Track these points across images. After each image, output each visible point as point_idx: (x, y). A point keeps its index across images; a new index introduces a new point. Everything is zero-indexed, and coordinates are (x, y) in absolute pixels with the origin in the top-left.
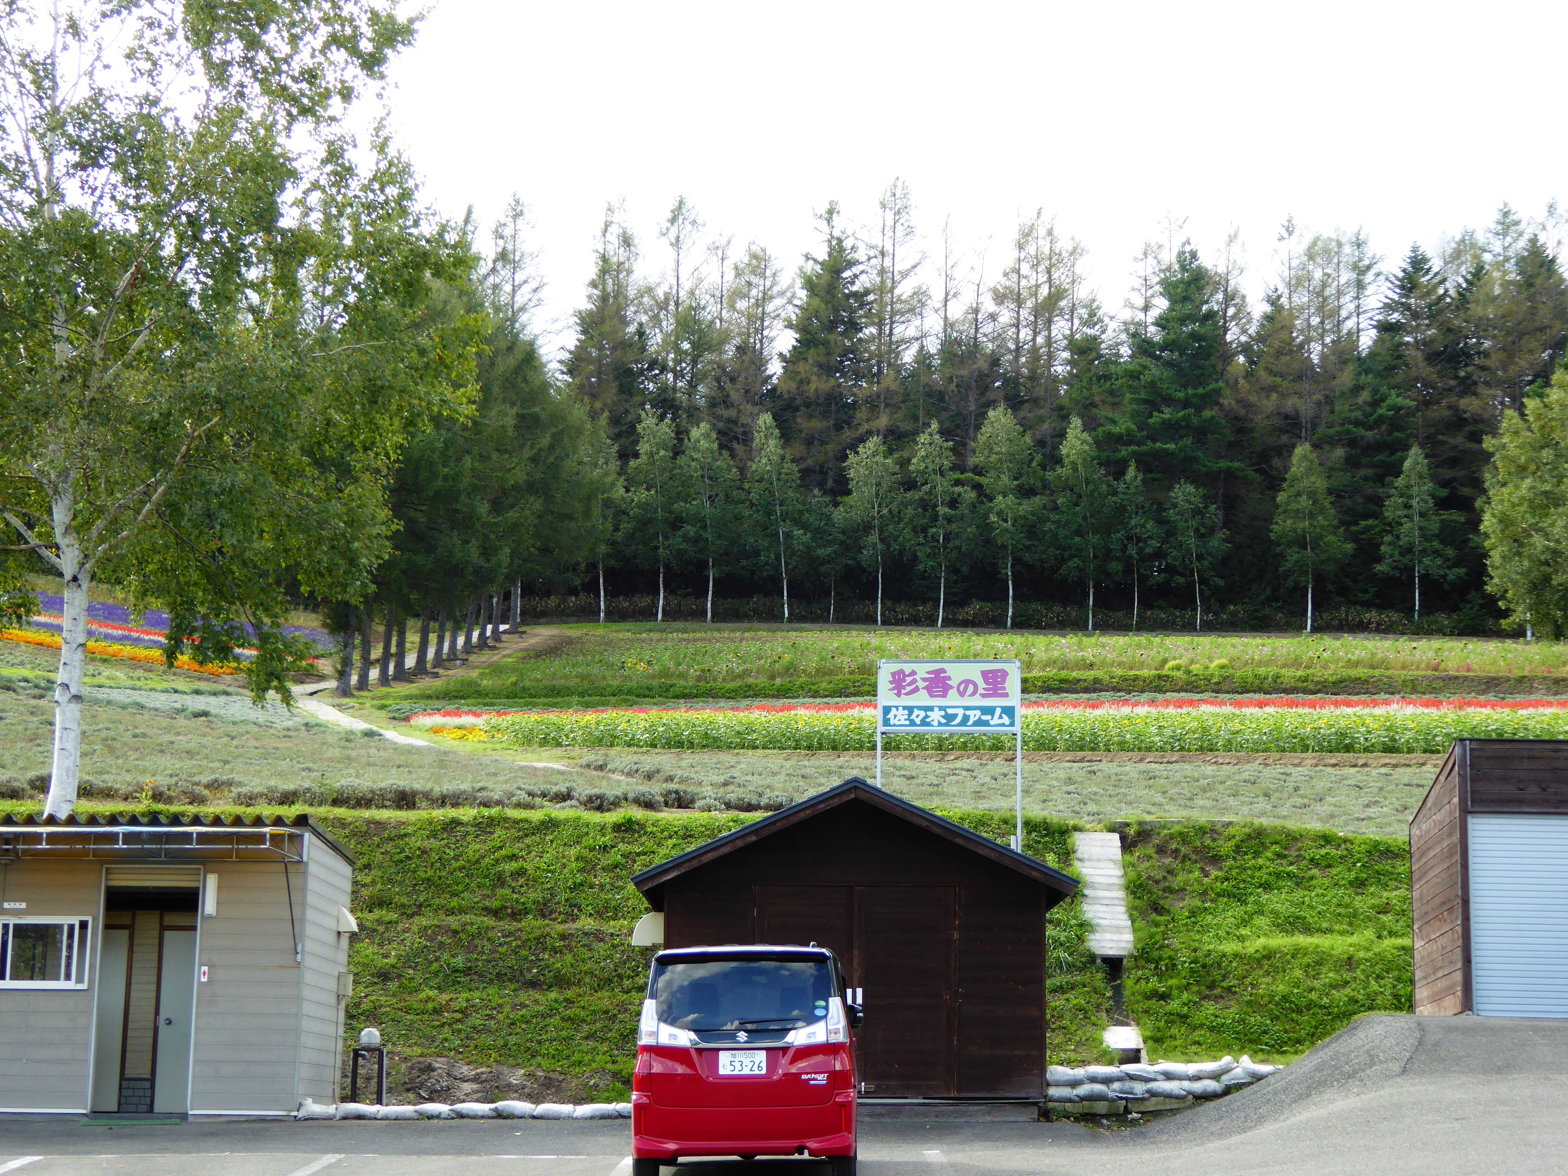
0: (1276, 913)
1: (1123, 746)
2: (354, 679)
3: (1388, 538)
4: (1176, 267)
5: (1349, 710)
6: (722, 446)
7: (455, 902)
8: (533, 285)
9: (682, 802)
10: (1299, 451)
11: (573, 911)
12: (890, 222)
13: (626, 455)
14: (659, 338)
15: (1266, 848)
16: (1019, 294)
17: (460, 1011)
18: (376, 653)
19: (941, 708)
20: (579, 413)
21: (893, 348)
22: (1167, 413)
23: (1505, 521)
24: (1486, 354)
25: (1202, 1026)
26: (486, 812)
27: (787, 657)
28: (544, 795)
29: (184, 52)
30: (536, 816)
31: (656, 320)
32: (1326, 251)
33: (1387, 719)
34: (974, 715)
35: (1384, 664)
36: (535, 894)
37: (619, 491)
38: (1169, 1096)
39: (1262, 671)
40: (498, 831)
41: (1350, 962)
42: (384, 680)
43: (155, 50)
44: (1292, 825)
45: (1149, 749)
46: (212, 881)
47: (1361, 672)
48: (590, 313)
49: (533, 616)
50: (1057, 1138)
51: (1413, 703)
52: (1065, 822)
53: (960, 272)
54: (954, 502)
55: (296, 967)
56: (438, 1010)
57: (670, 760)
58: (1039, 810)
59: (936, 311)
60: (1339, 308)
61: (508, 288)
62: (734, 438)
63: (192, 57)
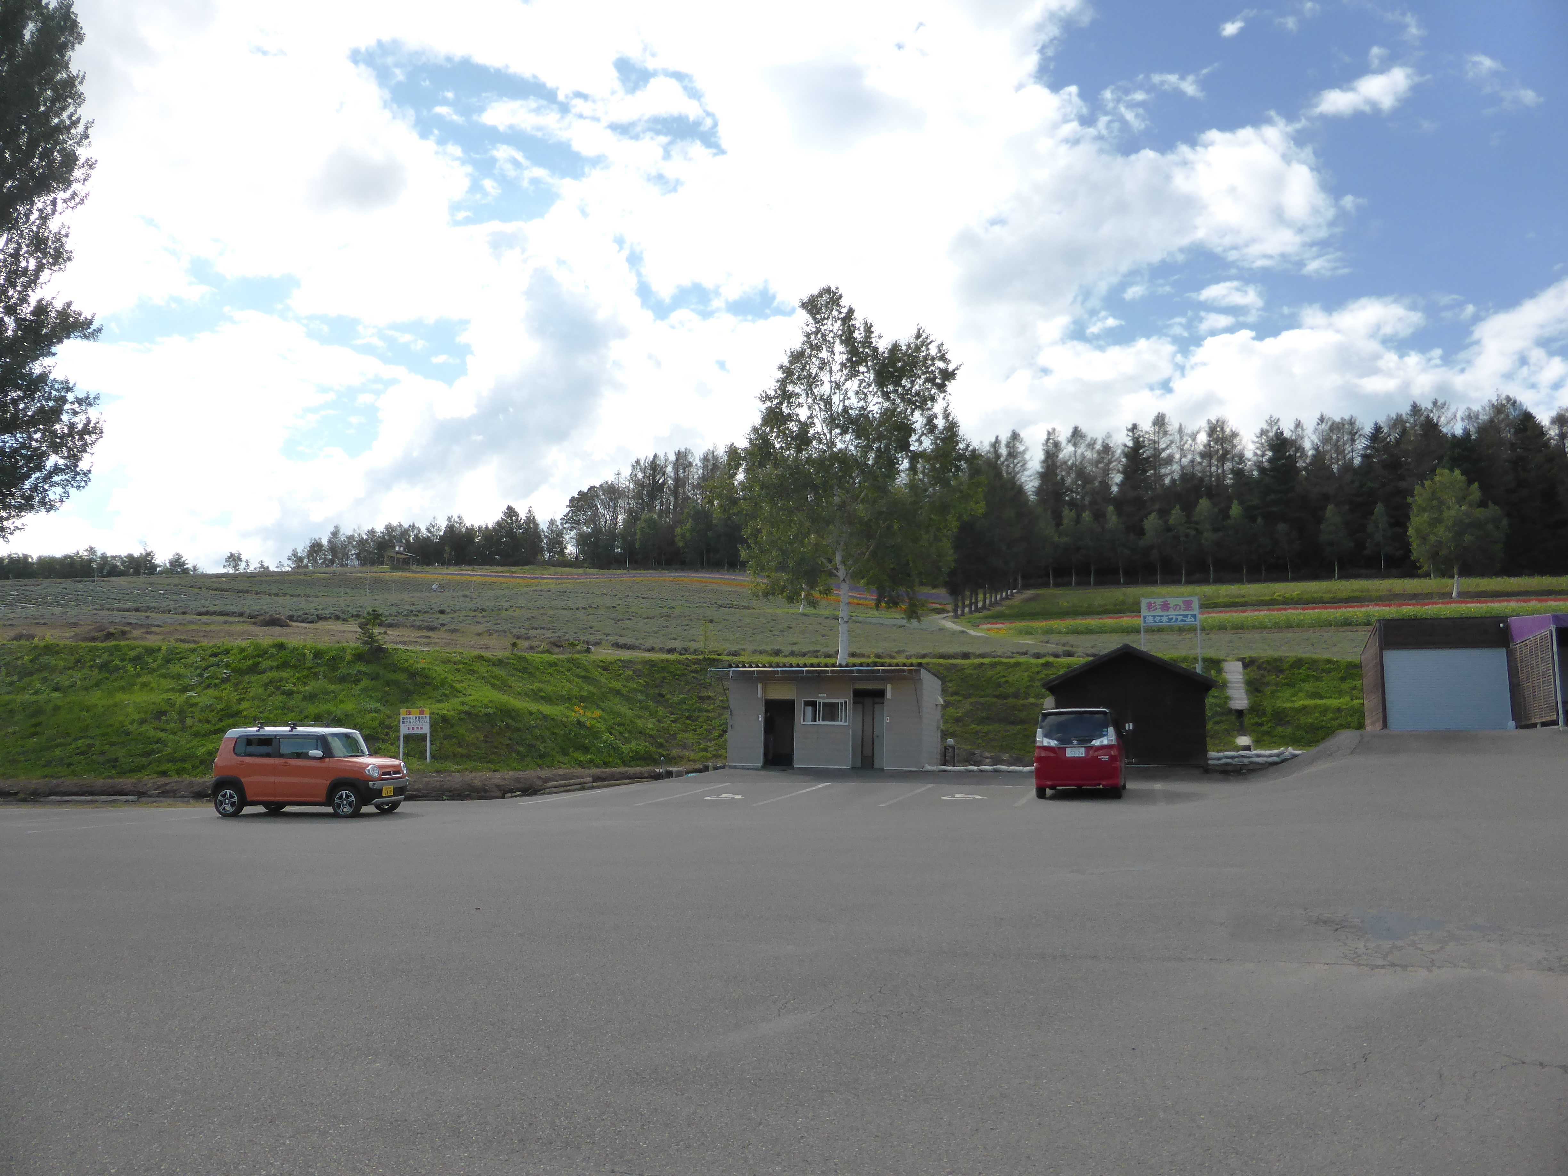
0: (1307, 691)
1: (1254, 627)
2: (959, 612)
3: (1369, 540)
4: (1274, 439)
5: (1351, 609)
6: (1095, 519)
7: (983, 693)
8: (1021, 464)
9: (1070, 654)
10: (1329, 507)
11: (1027, 696)
12: (1157, 430)
13: (1059, 524)
14: (1070, 480)
15: (1303, 666)
16: (1211, 454)
17: (985, 733)
18: (967, 602)
19: (1167, 616)
20: (1040, 510)
21: (1161, 478)
22: (1273, 496)
23: (1418, 531)
24: (1409, 464)
25: (1276, 736)
26: (994, 660)
27: (1122, 598)
28: (1017, 653)
29: (875, 390)
30: (1012, 661)
31: (1069, 474)
32: (1338, 428)
33: (1366, 612)
34: (1180, 618)
36: (1011, 690)
37: (1056, 539)
38: (1259, 764)
39: (1315, 595)
40: (998, 667)
41: (1339, 710)
42: (971, 612)
43: (865, 391)
44: (1315, 656)
45: (1265, 628)
46: (889, 687)
47: (1356, 594)
48: (1042, 473)
49: (1026, 586)
50: (1211, 780)
51: (1378, 605)
52: (1222, 658)
53: (1186, 447)
54: (1187, 536)
55: (921, 717)
56: (976, 733)
57: (1071, 639)
58: (1212, 654)
59: (1177, 462)
60: (1344, 450)
61: (1012, 465)
62: (1099, 516)
63: (877, 392)
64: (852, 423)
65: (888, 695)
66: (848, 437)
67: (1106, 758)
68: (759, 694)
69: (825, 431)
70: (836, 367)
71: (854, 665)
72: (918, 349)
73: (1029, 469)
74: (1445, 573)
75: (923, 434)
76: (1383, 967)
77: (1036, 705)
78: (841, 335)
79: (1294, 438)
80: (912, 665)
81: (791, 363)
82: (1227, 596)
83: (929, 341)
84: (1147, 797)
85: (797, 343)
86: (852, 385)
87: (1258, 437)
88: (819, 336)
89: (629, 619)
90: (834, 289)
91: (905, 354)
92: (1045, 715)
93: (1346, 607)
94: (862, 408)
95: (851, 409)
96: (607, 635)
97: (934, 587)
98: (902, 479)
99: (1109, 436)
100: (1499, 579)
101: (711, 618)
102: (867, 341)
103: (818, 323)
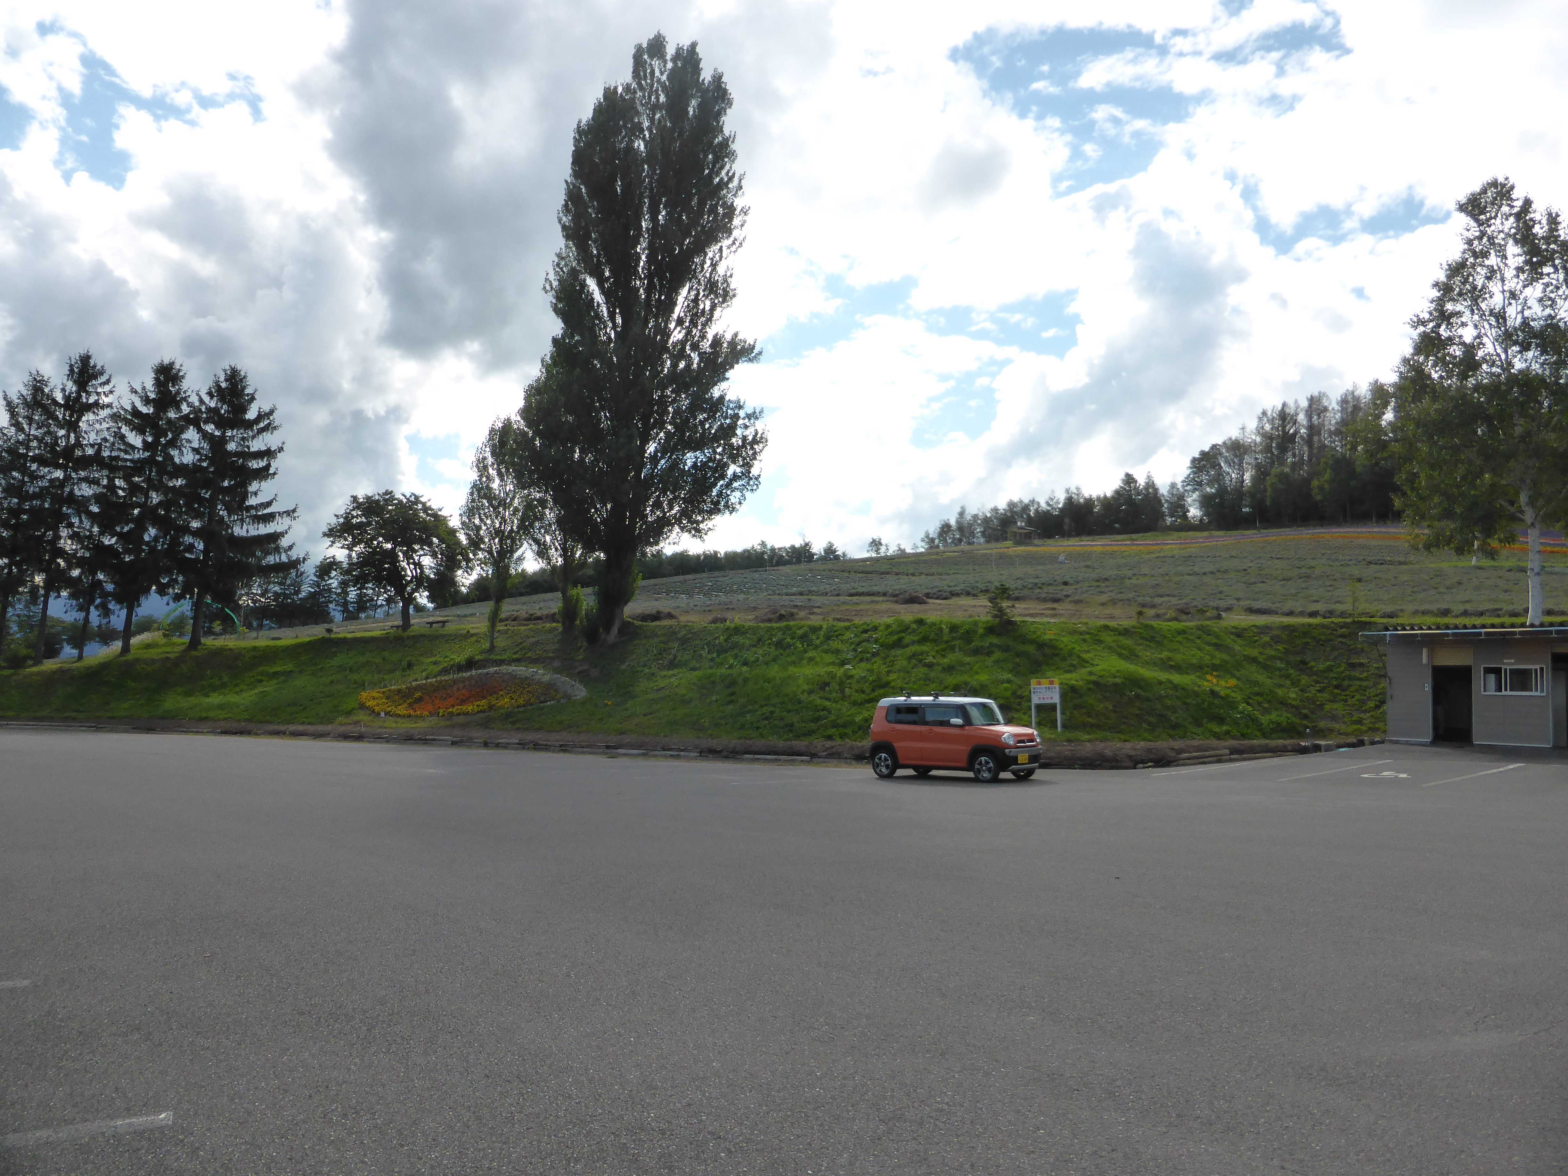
43: (1552, 295)
64: (1535, 336)
66: (1530, 354)
68: (1425, 660)
69: (1499, 351)
70: (1509, 273)
71: (1551, 624)
78: (1515, 234)
81: (1449, 277)
85: (1455, 252)
86: (1534, 292)
88: (1485, 240)
89: (1263, 582)
90: (1503, 181)
96: (1238, 599)
101: (1359, 577)
102: (1552, 235)
103: (1482, 224)
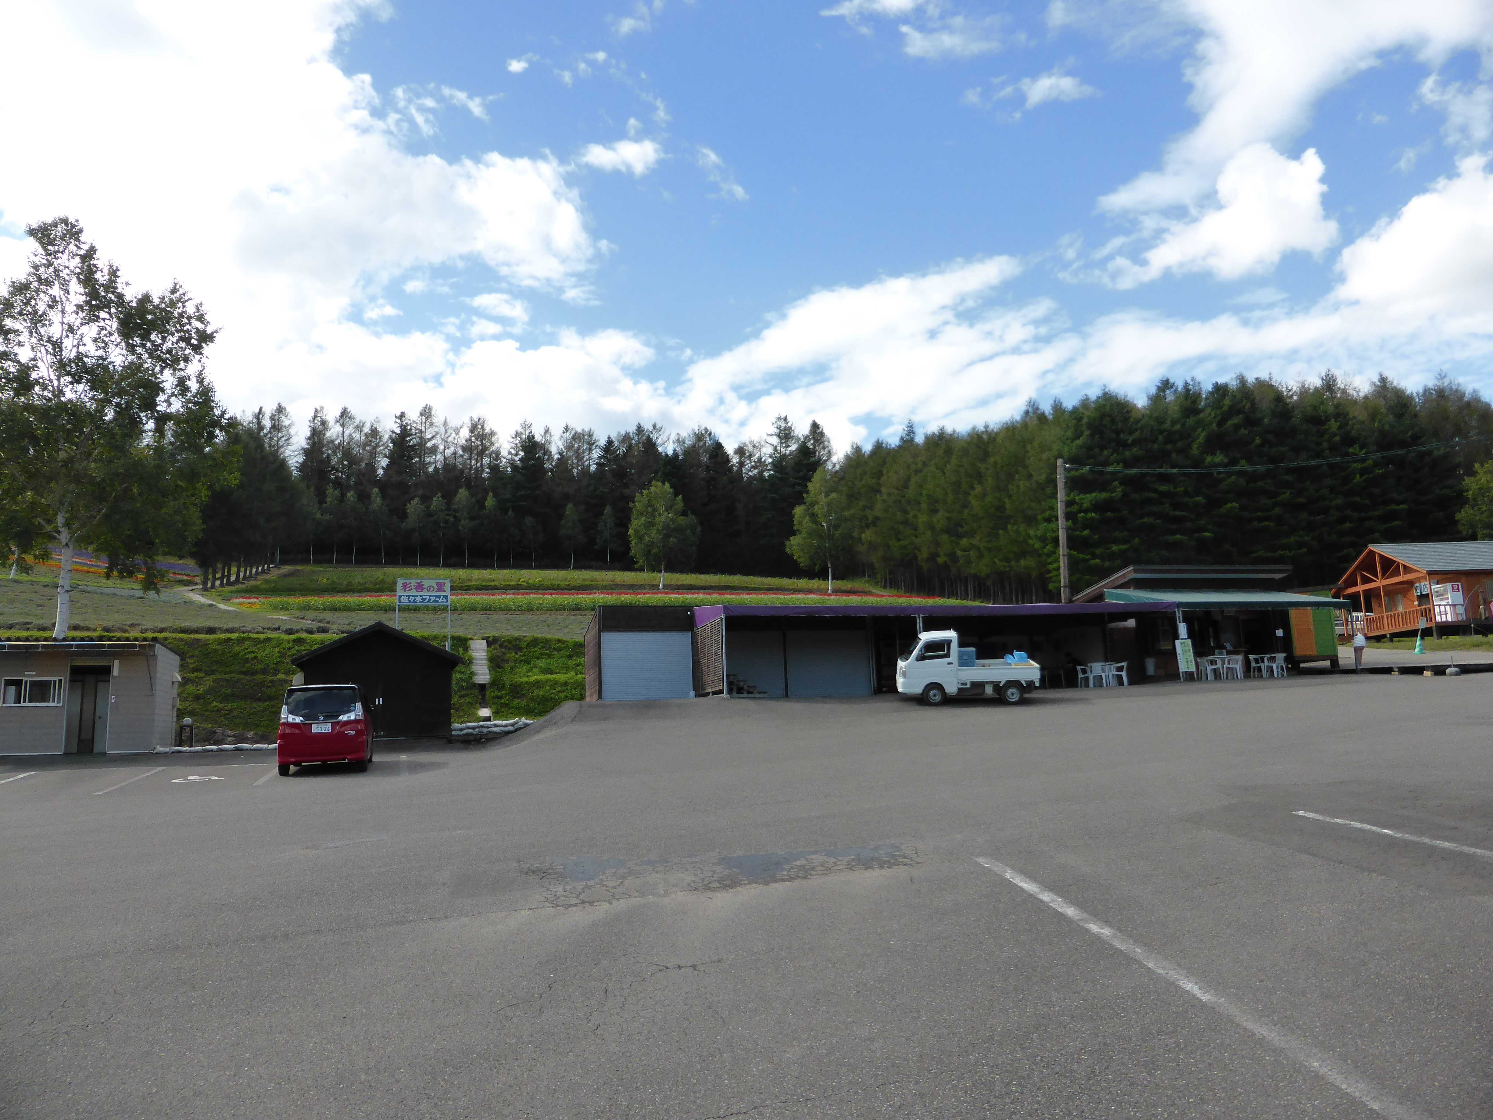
0: (541, 667)
1: (501, 609)
2: (209, 585)
3: (599, 537)
4: (527, 441)
5: (581, 596)
6: (359, 500)
7: (228, 670)
8: (285, 438)
9: (324, 631)
10: (569, 506)
11: (276, 672)
12: (424, 421)
13: (322, 501)
14: (336, 459)
15: (538, 645)
16: (471, 449)
17: (228, 710)
18: (219, 575)
19: (420, 596)
20: (302, 486)
21: (424, 466)
22: (523, 492)
23: (636, 531)
24: (633, 475)
25: (512, 708)
26: (242, 635)
27: (381, 577)
28: (269, 629)
29: (118, 340)
30: (263, 636)
31: (335, 453)
32: (579, 438)
33: (593, 599)
34: (433, 598)
35: (596, 580)
36: (260, 666)
37: (319, 515)
38: (496, 733)
39: (554, 582)
40: (247, 642)
41: (566, 684)
42: (222, 585)
43: (106, 339)
44: (549, 636)
45: (510, 610)
46: (116, 663)
47: (588, 583)
49: (284, 562)
50: (453, 749)
51: (603, 593)
52: (469, 637)
53: (450, 439)
54: (446, 522)
55: (153, 695)
56: (219, 710)
57: (328, 615)
58: (460, 633)
59: (441, 453)
60: (584, 457)
61: (276, 439)
62: (364, 497)
63: (121, 342)
64: (87, 373)
65: (116, 672)
66: (80, 387)
67: (353, 733)
69: (53, 377)
70: (70, 308)
71: (73, 639)
72: (173, 304)
73: (293, 444)
74: (655, 569)
75: (173, 394)
76: (575, 905)
77: (286, 681)
78: (79, 274)
79: (543, 442)
80: (145, 639)
81: (12, 294)
82: (479, 579)
83: (186, 298)
84: (392, 769)
85: (21, 273)
86: (90, 331)
87: (513, 438)
88: (51, 269)
90: (73, 222)
91: (157, 307)
92: (291, 692)
93: (577, 594)
94: (101, 357)
95: (87, 357)
97: (181, 557)
98: (147, 439)
99: (378, 421)
100: (693, 575)
102: (111, 286)
103: (50, 255)
